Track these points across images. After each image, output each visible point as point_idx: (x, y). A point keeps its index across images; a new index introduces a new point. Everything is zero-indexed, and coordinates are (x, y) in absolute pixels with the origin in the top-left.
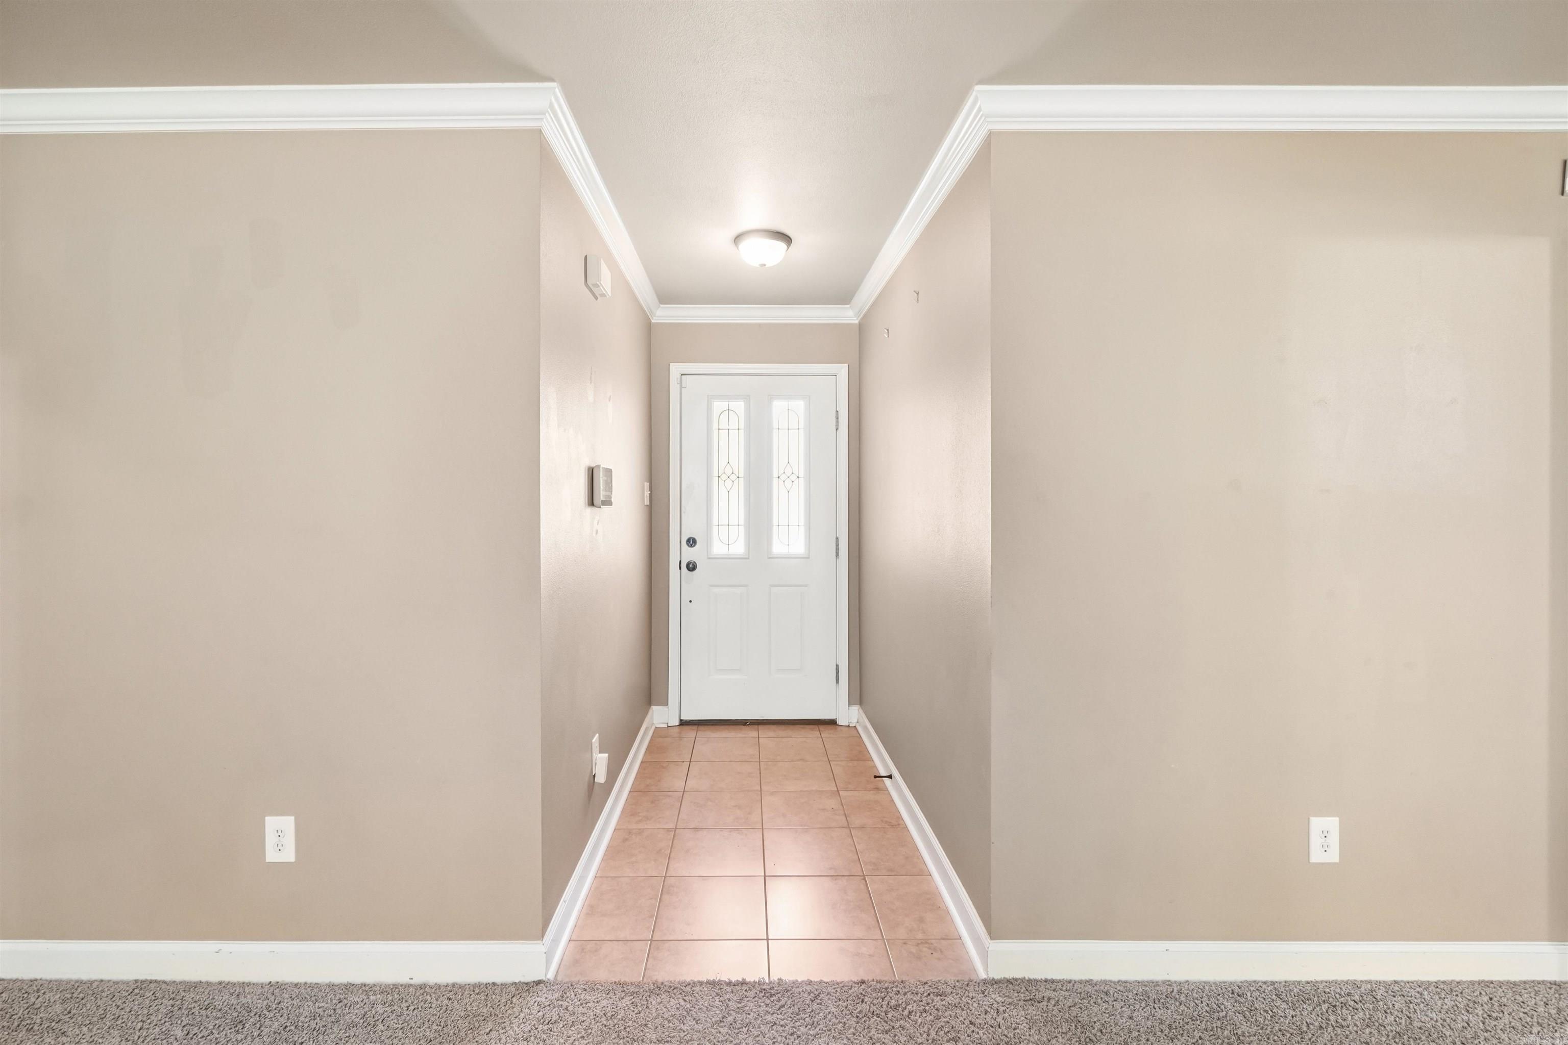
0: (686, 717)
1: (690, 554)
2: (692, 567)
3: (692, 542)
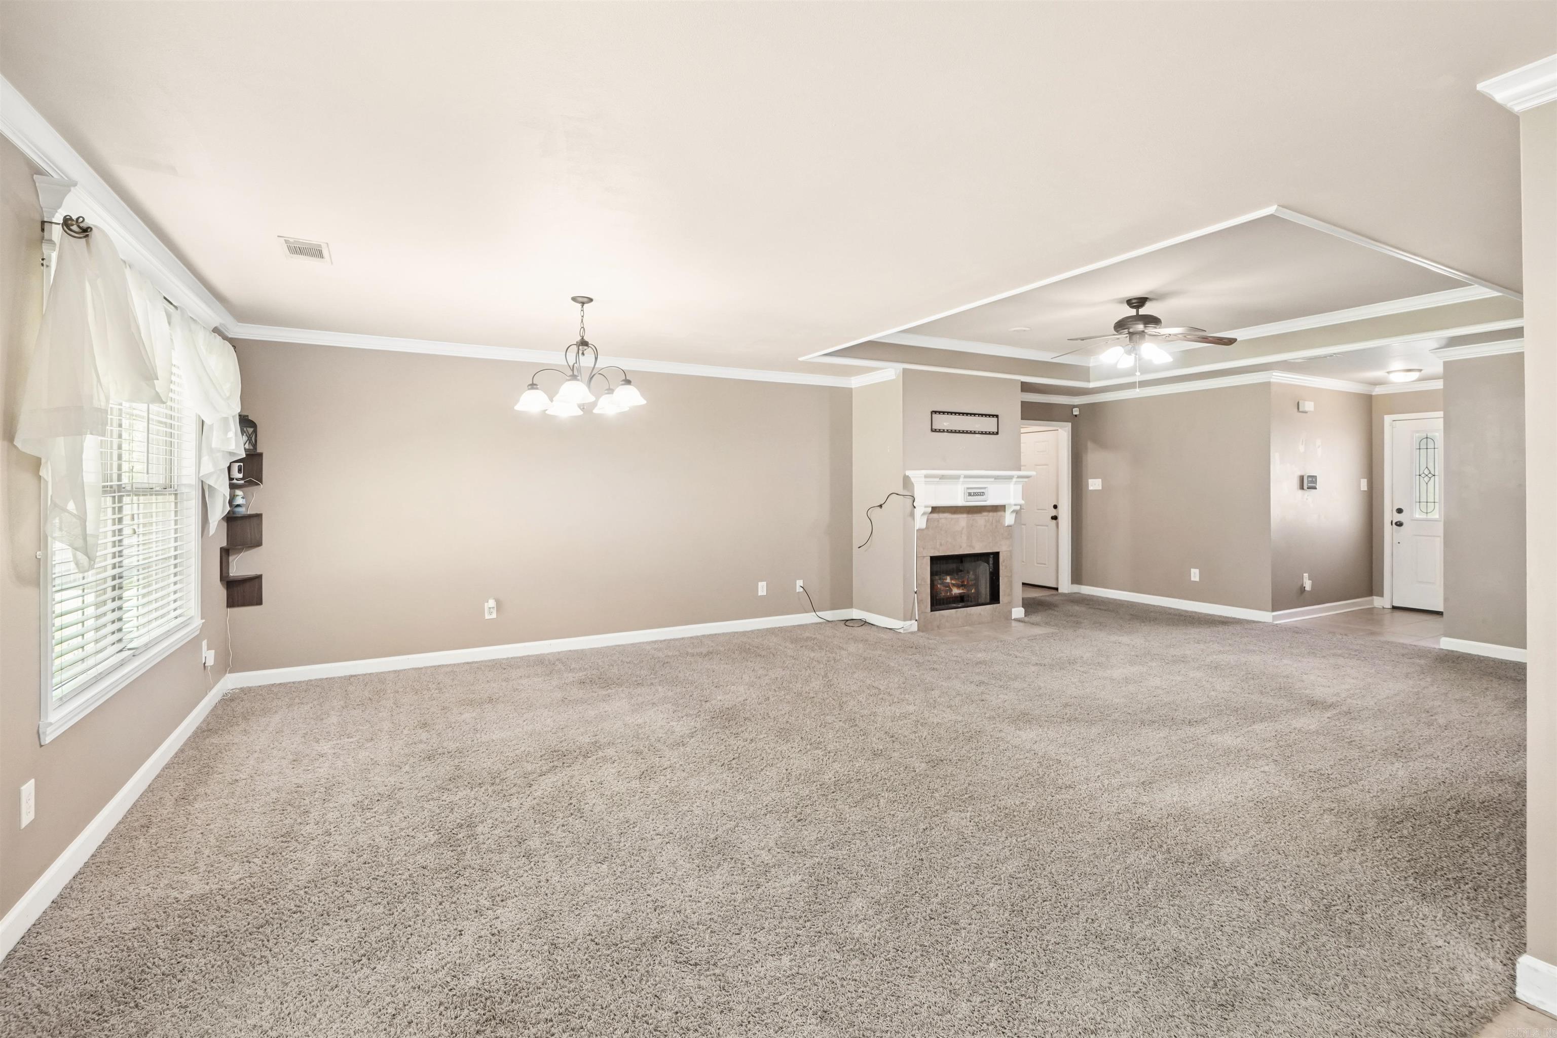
0: (1395, 604)
1: (1398, 517)
2: (1399, 524)
3: (1400, 511)
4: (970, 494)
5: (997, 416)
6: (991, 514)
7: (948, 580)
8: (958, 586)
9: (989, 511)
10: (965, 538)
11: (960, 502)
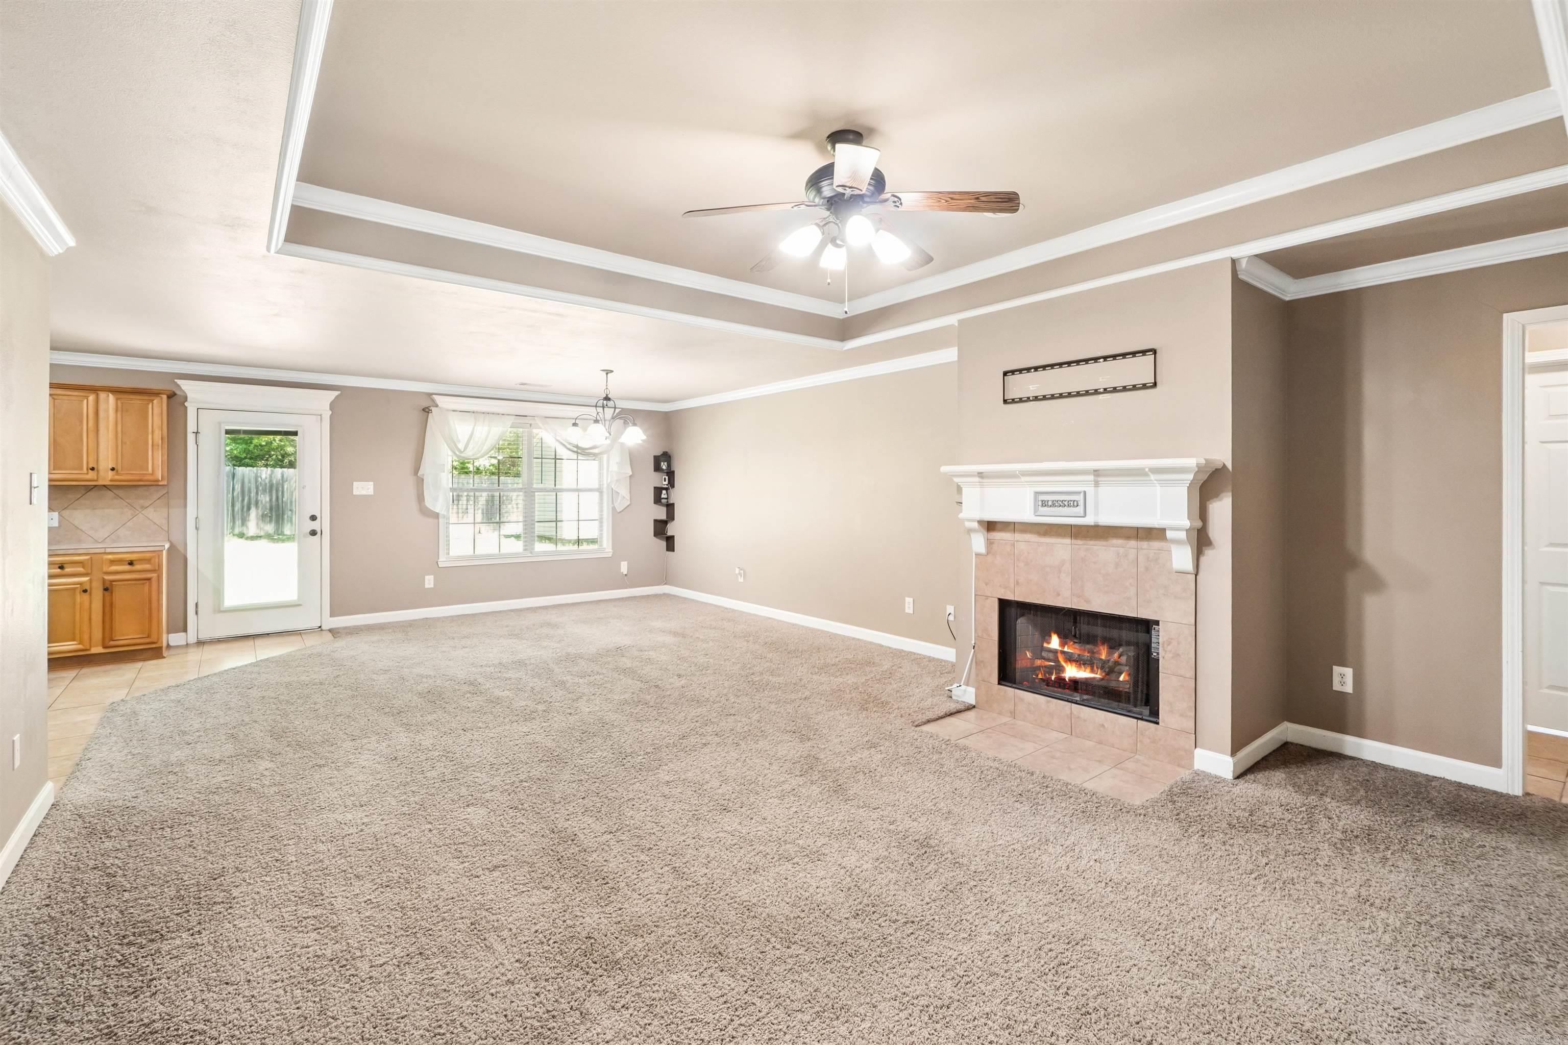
4: (1044, 504)
5: (1154, 352)
6: (1133, 543)
7: (1055, 642)
8: (1079, 662)
9: (1128, 538)
10: (1069, 580)
11: (1027, 514)
